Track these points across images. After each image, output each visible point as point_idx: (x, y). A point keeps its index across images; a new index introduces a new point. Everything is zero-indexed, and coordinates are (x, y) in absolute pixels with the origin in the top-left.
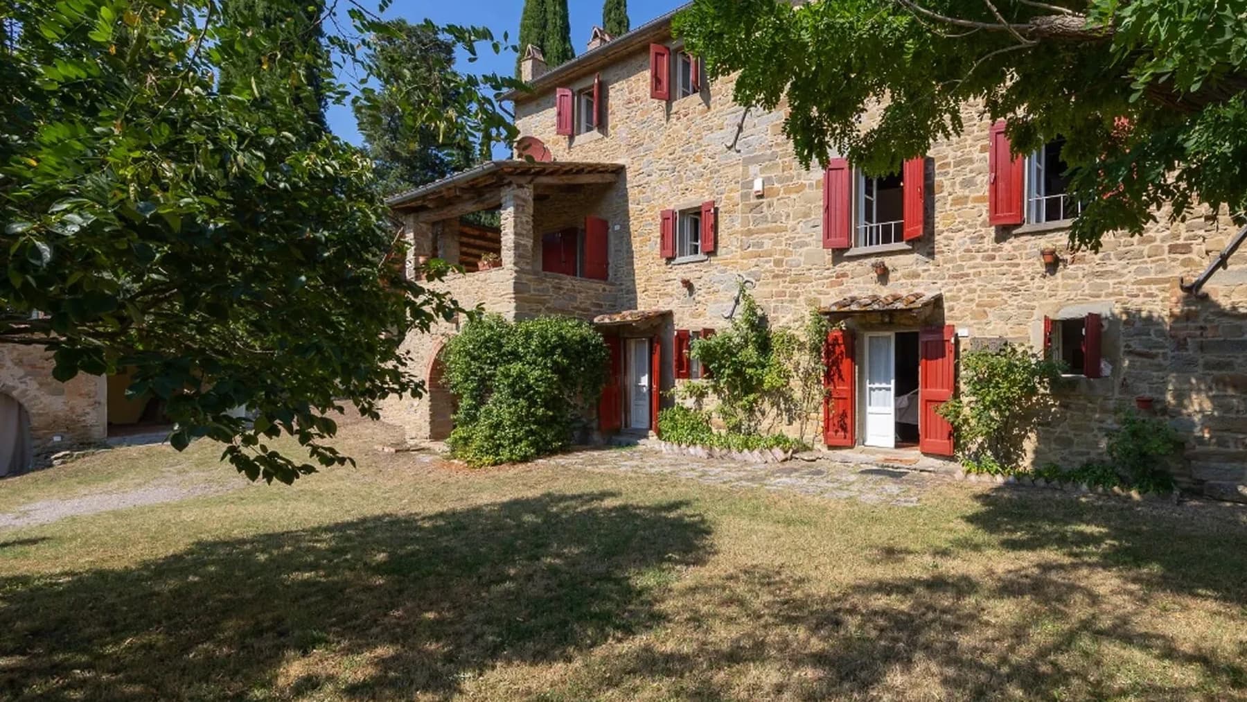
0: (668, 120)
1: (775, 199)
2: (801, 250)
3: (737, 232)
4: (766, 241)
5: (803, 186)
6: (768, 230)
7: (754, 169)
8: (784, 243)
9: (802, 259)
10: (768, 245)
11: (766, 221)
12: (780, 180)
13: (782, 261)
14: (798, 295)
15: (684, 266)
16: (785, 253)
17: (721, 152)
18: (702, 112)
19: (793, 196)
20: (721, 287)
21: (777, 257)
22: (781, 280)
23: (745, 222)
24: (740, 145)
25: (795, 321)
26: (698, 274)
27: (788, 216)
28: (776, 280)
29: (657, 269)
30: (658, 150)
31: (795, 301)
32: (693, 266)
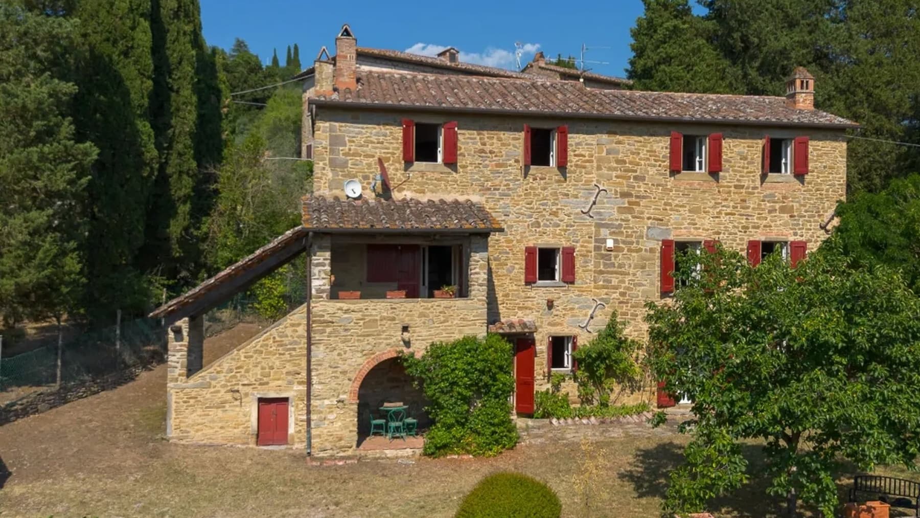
0: (525, 177)
1: (621, 254)
2: (638, 288)
3: (591, 270)
4: (613, 280)
5: (640, 250)
6: (616, 273)
7: (604, 232)
8: (627, 282)
9: (640, 294)
10: (615, 282)
11: (615, 267)
12: (624, 242)
13: (626, 293)
14: (637, 315)
15: (543, 289)
16: (628, 288)
17: (577, 214)
18: (558, 181)
19: (634, 254)
20: (577, 306)
21: (622, 290)
22: (624, 305)
23: (597, 265)
24: (593, 213)
25: (635, 331)
26: (557, 296)
27: (630, 266)
28: (621, 305)
29: (515, 288)
30: (516, 198)
31: (635, 319)
32: (553, 289)
